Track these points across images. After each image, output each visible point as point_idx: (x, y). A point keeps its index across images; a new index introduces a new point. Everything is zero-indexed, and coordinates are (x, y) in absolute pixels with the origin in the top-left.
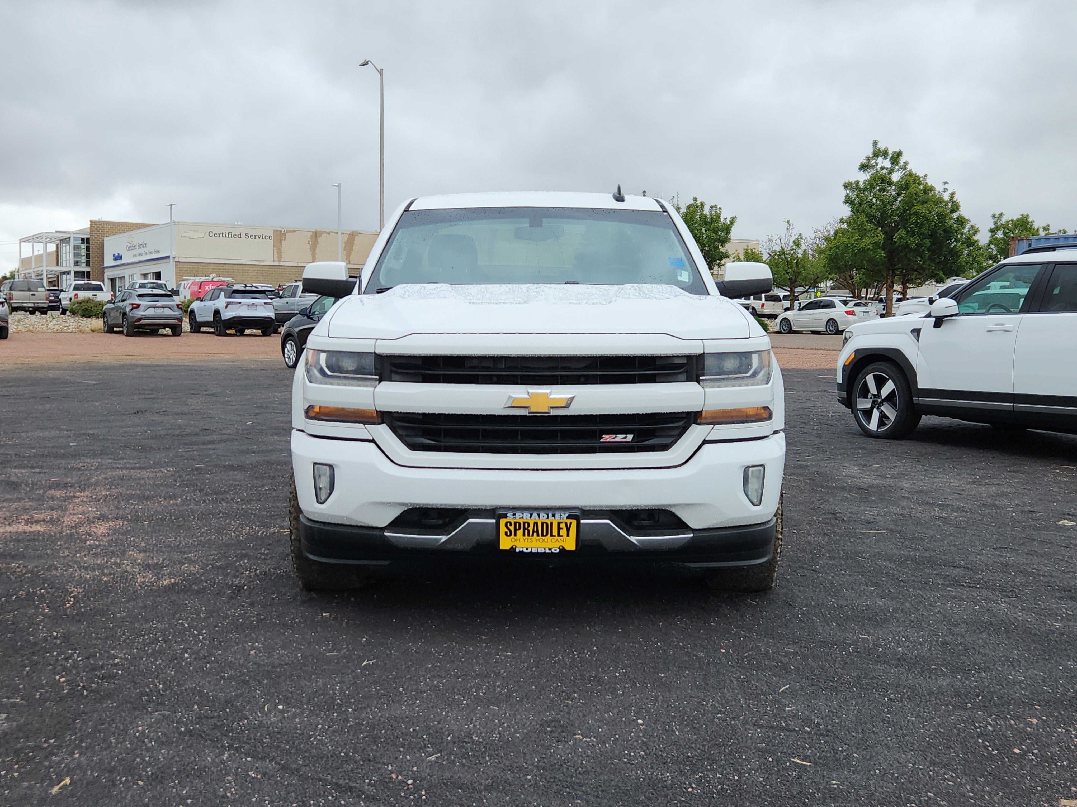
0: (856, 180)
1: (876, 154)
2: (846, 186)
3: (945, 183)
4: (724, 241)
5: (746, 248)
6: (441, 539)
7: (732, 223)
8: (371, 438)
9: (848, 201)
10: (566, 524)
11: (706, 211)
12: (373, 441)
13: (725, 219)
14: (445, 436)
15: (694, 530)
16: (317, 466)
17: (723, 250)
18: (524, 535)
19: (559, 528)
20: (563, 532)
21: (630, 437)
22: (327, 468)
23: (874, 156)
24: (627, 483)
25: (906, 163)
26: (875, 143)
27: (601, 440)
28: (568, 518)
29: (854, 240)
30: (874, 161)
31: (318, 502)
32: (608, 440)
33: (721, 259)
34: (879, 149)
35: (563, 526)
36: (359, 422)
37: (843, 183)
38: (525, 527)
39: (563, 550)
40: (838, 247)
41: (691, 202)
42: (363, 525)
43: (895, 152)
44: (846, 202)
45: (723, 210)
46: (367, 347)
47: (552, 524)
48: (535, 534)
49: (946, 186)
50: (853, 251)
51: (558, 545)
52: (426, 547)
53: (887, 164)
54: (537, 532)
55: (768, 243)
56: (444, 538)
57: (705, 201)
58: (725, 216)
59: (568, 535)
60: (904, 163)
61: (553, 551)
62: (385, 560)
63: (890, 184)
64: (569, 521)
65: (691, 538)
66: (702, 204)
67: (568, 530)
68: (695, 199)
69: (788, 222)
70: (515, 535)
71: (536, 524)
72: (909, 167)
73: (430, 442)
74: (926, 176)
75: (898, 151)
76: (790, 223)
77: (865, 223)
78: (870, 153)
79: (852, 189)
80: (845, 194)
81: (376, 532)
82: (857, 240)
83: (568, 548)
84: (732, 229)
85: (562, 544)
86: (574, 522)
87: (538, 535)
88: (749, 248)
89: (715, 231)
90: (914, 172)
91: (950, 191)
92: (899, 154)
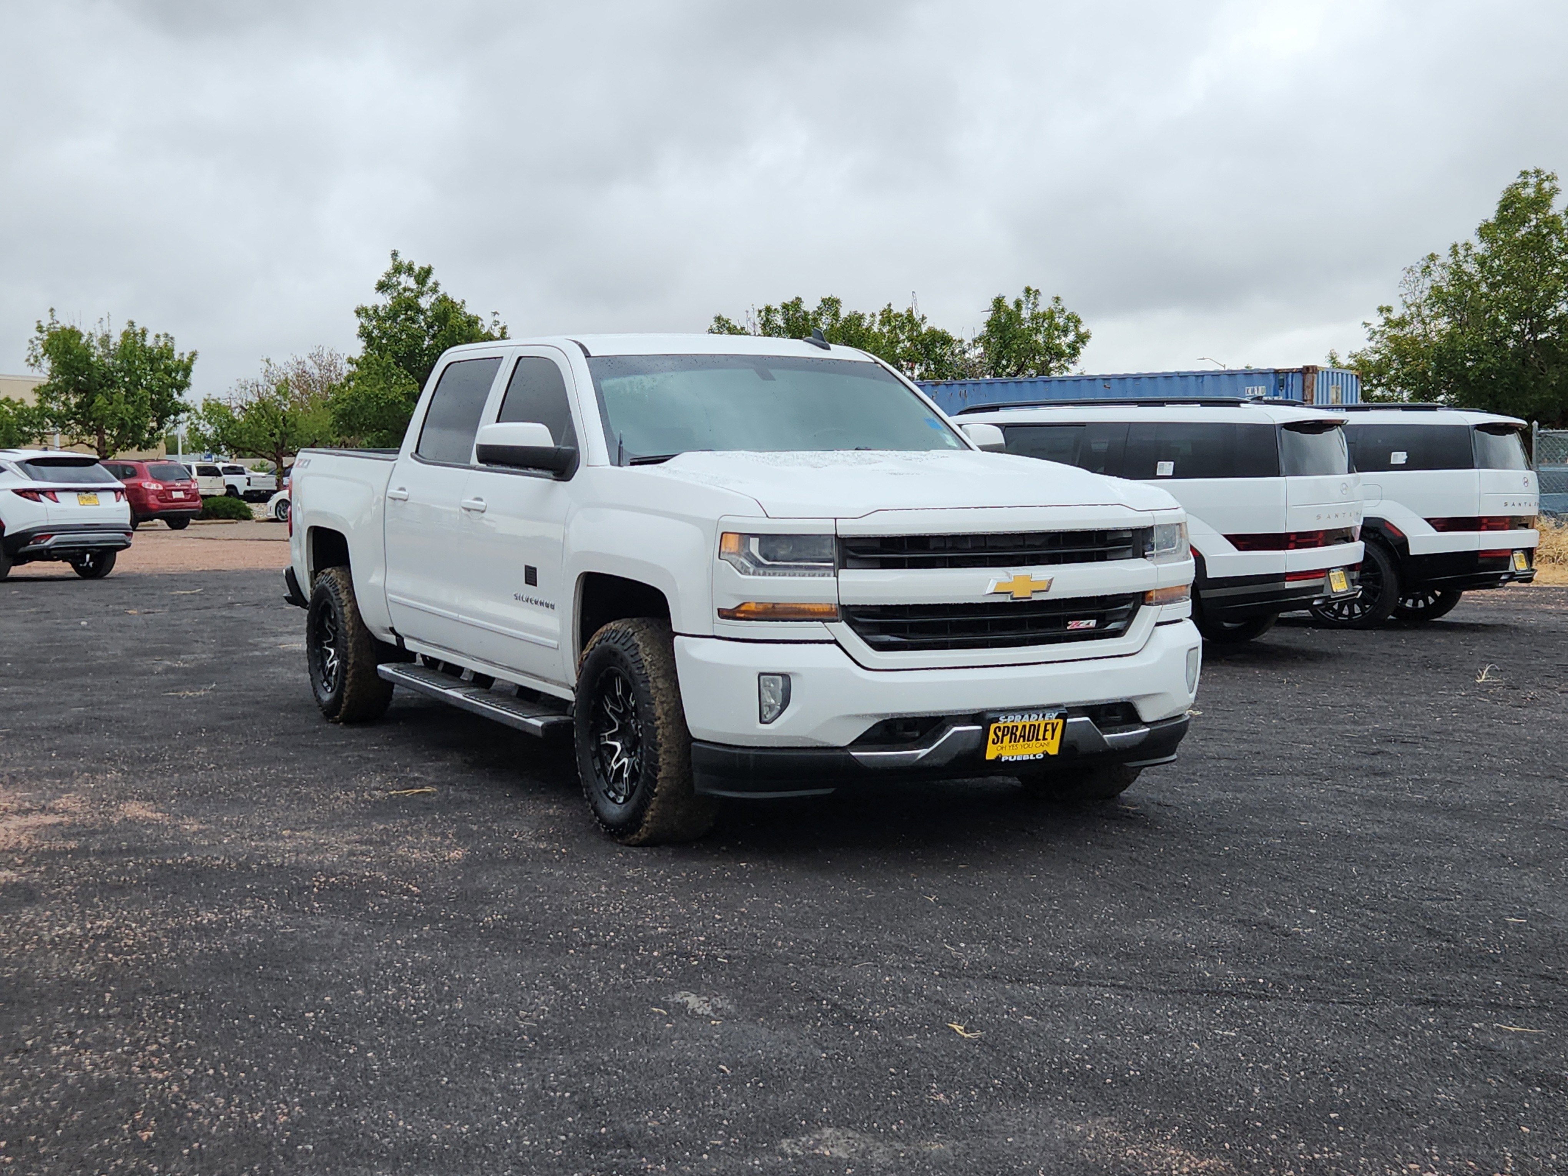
0: (374, 304)
1: (398, 269)
2: (358, 313)
3: (495, 313)
4: (181, 387)
5: (207, 398)
6: (918, 754)
7: (191, 360)
8: (833, 638)
9: (365, 334)
10: (1053, 724)
11: (149, 342)
12: (836, 642)
13: (182, 354)
14: (911, 631)
15: (1147, 724)
16: (762, 677)
17: (181, 400)
18: (1010, 742)
19: (1046, 730)
20: (1049, 735)
21: (1093, 623)
22: (780, 678)
23: (395, 272)
24: (1107, 673)
25: (436, 284)
26: (395, 255)
27: (1068, 628)
28: (1057, 718)
29: (379, 390)
30: (395, 279)
31: (761, 722)
32: (1075, 627)
33: (176, 414)
34: (400, 263)
35: (1049, 727)
36: (818, 620)
37: (354, 308)
38: (1011, 732)
39: (1046, 755)
40: (355, 400)
41: (126, 327)
42: (821, 745)
43: (422, 268)
44: (361, 335)
45: (176, 341)
46: (826, 528)
47: (1039, 725)
48: (1022, 739)
49: (497, 318)
50: (378, 404)
51: (1042, 749)
52: (900, 765)
53: (411, 283)
54: (1024, 737)
55: (239, 390)
56: (922, 752)
57: (147, 327)
58: (181, 350)
59: (1052, 738)
60: (434, 283)
61: (1037, 757)
62: (828, 788)
63: (420, 311)
64: (1055, 721)
65: (1149, 732)
66: (144, 333)
67: (1054, 731)
68: (132, 324)
69: (268, 361)
70: (1002, 742)
71: (1024, 726)
72: (441, 290)
73: (900, 639)
74: (463, 302)
75: (427, 266)
76: (271, 362)
77: (393, 365)
78: (388, 266)
79: (367, 316)
80: (359, 324)
81: (838, 753)
82: (382, 389)
83: (1051, 753)
84: (193, 367)
85: (1045, 748)
86: (1061, 721)
87: (1024, 741)
88: (212, 397)
89: (168, 371)
90: (449, 296)
91: (501, 325)
92: (428, 272)
